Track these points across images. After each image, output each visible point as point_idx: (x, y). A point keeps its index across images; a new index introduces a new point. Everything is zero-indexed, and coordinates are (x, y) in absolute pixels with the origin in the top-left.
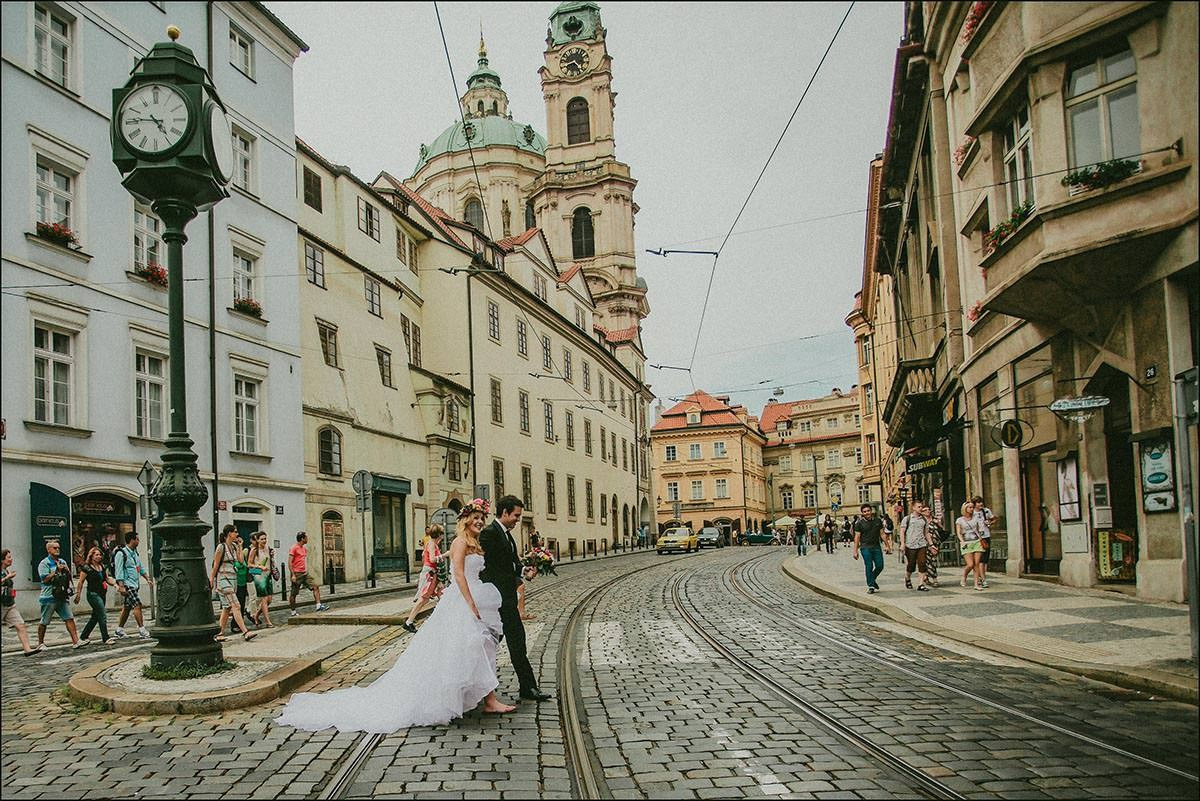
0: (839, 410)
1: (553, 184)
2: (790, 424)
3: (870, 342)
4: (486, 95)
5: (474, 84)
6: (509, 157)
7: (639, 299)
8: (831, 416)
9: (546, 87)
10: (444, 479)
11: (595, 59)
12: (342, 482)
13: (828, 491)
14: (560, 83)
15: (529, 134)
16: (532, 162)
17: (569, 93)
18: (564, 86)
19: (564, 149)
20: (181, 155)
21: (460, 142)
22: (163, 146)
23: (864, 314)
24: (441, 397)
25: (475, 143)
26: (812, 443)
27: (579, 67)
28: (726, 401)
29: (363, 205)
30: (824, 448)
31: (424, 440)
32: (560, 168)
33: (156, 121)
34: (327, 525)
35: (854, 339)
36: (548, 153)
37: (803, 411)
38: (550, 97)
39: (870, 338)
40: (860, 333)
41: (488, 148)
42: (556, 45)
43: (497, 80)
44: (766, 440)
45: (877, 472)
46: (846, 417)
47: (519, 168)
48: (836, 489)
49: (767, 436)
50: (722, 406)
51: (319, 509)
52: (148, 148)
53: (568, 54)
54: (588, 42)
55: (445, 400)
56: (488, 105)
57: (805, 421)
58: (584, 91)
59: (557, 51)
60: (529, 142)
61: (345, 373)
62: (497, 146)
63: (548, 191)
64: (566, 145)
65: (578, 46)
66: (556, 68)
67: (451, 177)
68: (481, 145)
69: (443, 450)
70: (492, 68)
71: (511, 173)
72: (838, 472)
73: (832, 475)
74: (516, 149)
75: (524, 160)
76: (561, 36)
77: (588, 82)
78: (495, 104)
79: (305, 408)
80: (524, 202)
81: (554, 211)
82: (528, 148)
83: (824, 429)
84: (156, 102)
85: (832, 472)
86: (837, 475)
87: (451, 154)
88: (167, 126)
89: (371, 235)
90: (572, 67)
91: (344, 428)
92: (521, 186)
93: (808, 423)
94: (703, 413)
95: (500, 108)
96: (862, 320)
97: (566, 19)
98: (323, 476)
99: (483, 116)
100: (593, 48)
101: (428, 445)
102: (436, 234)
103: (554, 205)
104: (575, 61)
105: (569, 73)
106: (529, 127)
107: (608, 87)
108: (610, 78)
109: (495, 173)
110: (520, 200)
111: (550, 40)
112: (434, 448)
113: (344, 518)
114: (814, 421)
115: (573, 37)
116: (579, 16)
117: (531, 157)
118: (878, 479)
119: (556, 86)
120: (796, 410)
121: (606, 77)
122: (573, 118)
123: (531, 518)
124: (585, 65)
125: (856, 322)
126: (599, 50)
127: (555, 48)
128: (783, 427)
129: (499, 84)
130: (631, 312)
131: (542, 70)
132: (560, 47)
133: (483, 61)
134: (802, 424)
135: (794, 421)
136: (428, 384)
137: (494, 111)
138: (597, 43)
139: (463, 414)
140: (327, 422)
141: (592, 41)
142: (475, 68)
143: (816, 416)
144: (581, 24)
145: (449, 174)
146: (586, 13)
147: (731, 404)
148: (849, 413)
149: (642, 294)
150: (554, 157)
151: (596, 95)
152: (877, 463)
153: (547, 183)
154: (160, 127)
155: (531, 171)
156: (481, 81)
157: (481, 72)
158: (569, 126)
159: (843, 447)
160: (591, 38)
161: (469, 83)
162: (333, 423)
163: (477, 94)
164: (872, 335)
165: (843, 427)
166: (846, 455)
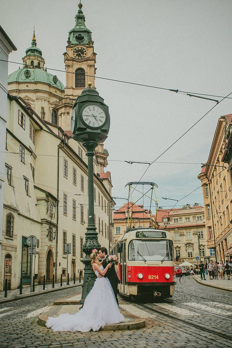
0: (190, 214)
1: (68, 104)
2: (169, 219)
3: (208, 186)
4: (35, 59)
5: (29, 53)
6: (46, 88)
7: (105, 159)
8: (187, 217)
9: (66, 62)
10: (47, 240)
11: (89, 53)
12: (13, 240)
13: (186, 250)
14: (73, 61)
15: (55, 79)
16: (56, 92)
17: (77, 66)
18: (75, 62)
19: (73, 89)
20: (102, 129)
21: (22, 78)
22: (96, 125)
23: (206, 175)
24: (47, 201)
25: (31, 79)
26: (179, 228)
27: (82, 55)
28: (142, 207)
29: (20, 114)
30: (184, 231)
31: (40, 221)
32: (71, 97)
33: (94, 116)
34: (7, 261)
35: (201, 185)
36: (66, 90)
37: (174, 214)
38: (68, 66)
39: (208, 185)
40: (204, 182)
41: (36, 83)
42: (72, 44)
43: (40, 53)
44: (159, 226)
45: (213, 243)
46: (193, 217)
47: (50, 94)
48: (190, 250)
49: (159, 224)
50: (140, 209)
51: (5, 253)
52: (91, 125)
53: (77, 49)
54: (86, 46)
55: (49, 203)
56: (36, 63)
57: (176, 218)
58: (84, 66)
59: (72, 47)
60: (55, 83)
61: (15, 189)
62: (41, 83)
63: (66, 106)
64: (74, 87)
65: (82, 47)
66: (71, 54)
67: (17, 93)
68: (33, 81)
69: (47, 226)
70: (38, 47)
71: (46, 95)
72: (190, 242)
73: (188, 243)
74: (49, 85)
75: (53, 91)
76: (74, 41)
77: (85, 62)
78: (39, 63)
79: (4, 205)
80: (51, 109)
81: (68, 116)
82: (55, 85)
83: (183, 222)
84: (94, 110)
85: (188, 242)
86: (190, 243)
87: (18, 83)
88: (98, 118)
89: (22, 126)
90: (79, 55)
91: (15, 215)
92: (50, 102)
93: (177, 219)
94: (133, 212)
95: (41, 66)
96: (205, 177)
97: (77, 34)
98: (7, 237)
99: (33, 68)
100: (88, 49)
101: (41, 224)
102: (44, 128)
103: (68, 113)
104: (80, 53)
105: (77, 57)
106: (55, 76)
107: (94, 66)
108: (95, 62)
109: (39, 94)
110: (49, 108)
111: (69, 42)
112: (44, 225)
113: (12, 257)
114: (180, 218)
115: (80, 43)
116: (83, 34)
117: (56, 90)
118: (213, 246)
119: (71, 62)
120: (171, 213)
121: (93, 62)
122: (78, 76)
123: (75, 260)
124: (84, 55)
125: (202, 178)
126: (91, 50)
127: (71, 46)
128: (166, 220)
129: (41, 55)
130: (101, 164)
131: (65, 54)
132: (73, 46)
133: (34, 43)
134: (175, 219)
135: (171, 218)
136: (43, 195)
137: (38, 67)
138: (90, 47)
139: (54, 210)
140: (9, 211)
141: (88, 46)
142: (30, 46)
143: (180, 216)
144: (83, 38)
145: (16, 92)
146: (86, 34)
147: (144, 208)
148: (195, 216)
149: (106, 157)
150: (68, 92)
151: (89, 68)
152: (213, 239)
153: (65, 103)
154: (95, 118)
155: (55, 96)
156: (33, 52)
157: (33, 48)
158: (76, 80)
159: (192, 231)
160: (87, 44)
161: (27, 52)
162: (12, 212)
163: (31, 58)
164: (209, 184)
165: (193, 221)
166: (194, 234)
